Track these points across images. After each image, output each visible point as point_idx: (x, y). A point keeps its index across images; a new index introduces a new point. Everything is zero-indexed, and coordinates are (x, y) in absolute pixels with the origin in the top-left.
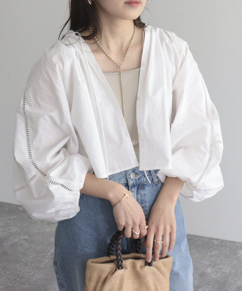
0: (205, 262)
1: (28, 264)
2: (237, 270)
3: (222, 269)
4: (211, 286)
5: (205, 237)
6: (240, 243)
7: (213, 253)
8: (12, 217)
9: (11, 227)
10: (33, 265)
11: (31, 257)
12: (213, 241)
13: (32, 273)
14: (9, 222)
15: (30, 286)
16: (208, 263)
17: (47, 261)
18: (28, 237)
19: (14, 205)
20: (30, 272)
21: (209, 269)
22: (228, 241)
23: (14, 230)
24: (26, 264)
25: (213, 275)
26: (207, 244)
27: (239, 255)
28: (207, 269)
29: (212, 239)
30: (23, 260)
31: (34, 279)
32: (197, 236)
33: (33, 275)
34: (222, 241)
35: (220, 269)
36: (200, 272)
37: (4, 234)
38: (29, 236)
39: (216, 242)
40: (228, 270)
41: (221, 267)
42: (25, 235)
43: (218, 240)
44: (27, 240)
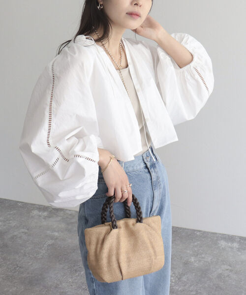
0: (189, 251)
1: (27, 254)
2: (218, 259)
3: (204, 258)
4: (194, 274)
5: (188, 229)
6: (220, 234)
7: (196, 244)
8: (12, 212)
9: (11, 222)
10: (31, 256)
11: (30, 248)
12: (195, 232)
13: (30, 263)
14: (9, 216)
15: (28, 275)
16: (191, 253)
17: (44, 252)
18: (26, 231)
19: (13, 201)
20: (29, 262)
21: (192, 258)
22: (209, 232)
23: (13, 223)
24: (25, 255)
25: (195, 264)
26: (190, 235)
27: (220, 245)
28: (191, 258)
29: (195, 230)
30: (22, 251)
31: (32, 268)
32: (181, 228)
33: (32, 264)
34: (205, 232)
35: (203, 258)
36: (184, 261)
37: (5, 227)
38: (28, 230)
39: (198, 233)
40: (210, 259)
41: (203, 256)
42: (24, 228)
43: (200, 231)
44: (26, 233)
